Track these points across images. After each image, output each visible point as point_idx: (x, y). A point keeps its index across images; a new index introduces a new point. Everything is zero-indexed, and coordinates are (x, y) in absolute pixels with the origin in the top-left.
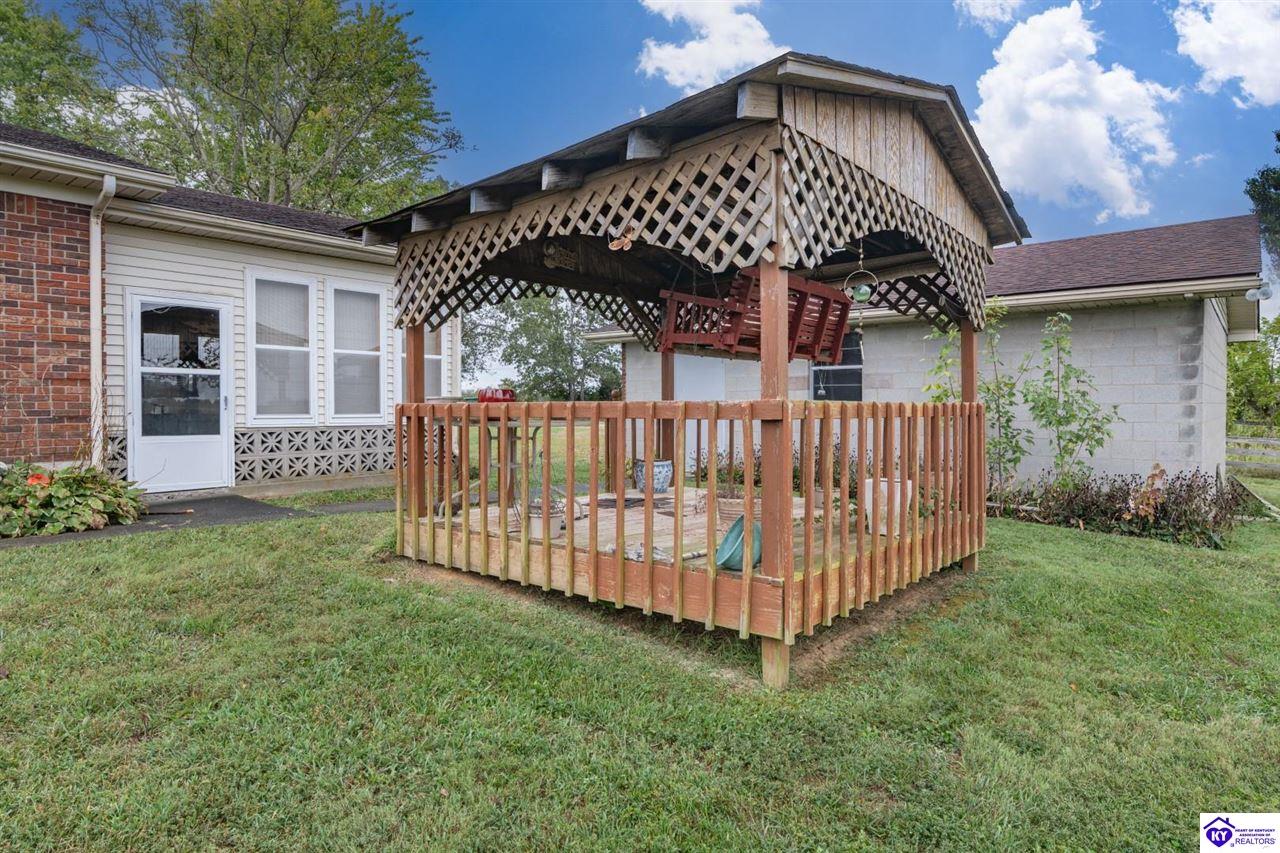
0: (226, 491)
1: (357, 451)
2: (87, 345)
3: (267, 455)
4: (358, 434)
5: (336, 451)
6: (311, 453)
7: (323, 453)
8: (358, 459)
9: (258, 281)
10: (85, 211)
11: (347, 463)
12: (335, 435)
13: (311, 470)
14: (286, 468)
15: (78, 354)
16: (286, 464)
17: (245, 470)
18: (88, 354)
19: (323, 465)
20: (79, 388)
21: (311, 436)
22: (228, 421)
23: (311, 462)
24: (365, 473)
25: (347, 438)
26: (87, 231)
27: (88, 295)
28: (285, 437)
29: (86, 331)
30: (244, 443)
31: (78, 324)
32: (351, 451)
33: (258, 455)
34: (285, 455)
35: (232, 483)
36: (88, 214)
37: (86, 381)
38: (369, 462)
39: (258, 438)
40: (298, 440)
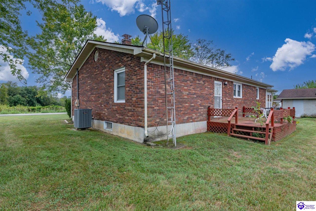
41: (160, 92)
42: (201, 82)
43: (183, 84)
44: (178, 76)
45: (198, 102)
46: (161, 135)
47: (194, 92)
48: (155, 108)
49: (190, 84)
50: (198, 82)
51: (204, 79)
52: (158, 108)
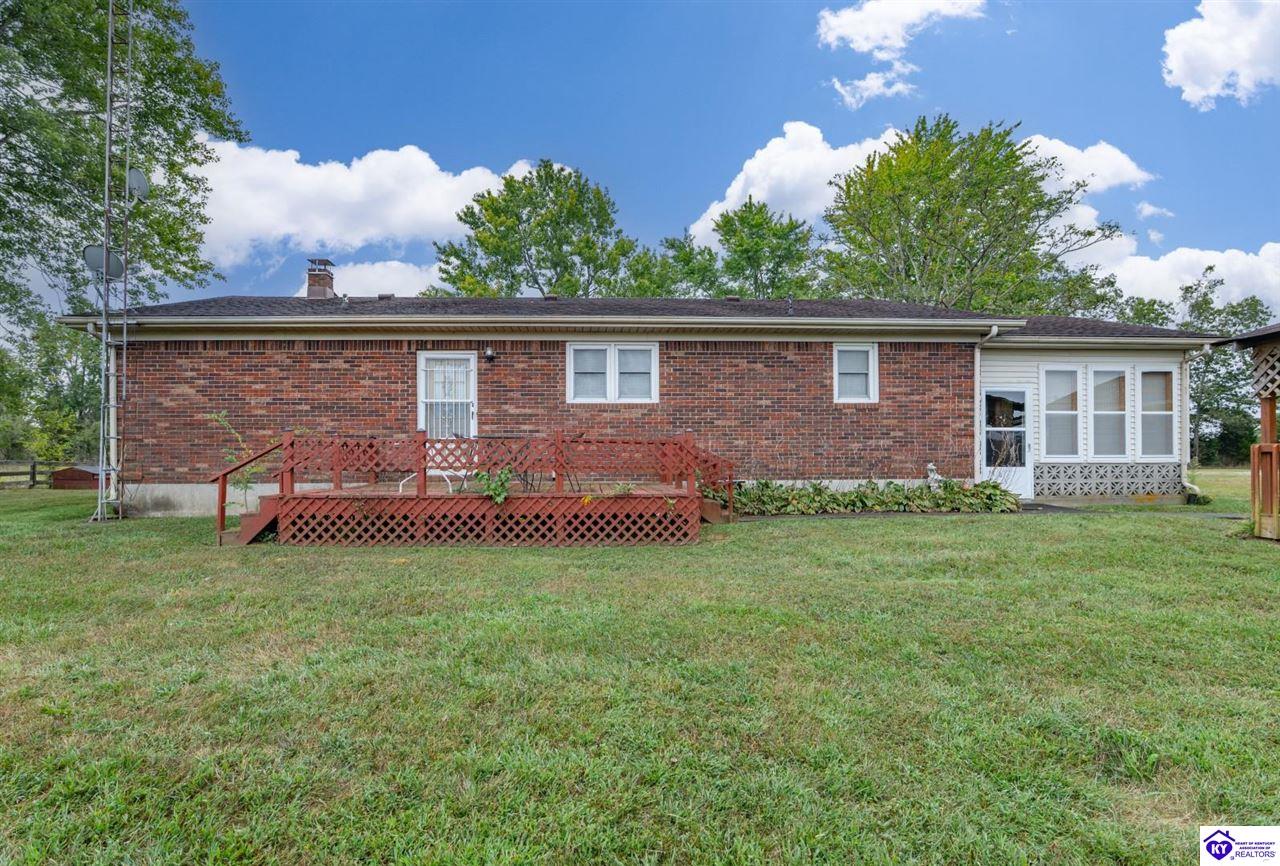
0: (1030, 502)
1: (1108, 481)
2: (972, 417)
3: (1052, 481)
4: (1109, 469)
5: (1094, 480)
6: (1078, 481)
7: (1085, 481)
8: (1109, 485)
9: (1047, 372)
10: (972, 346)
11: (1102, 488)
12: (1094, 469)
13: (1078, 492)
14: (1062, 489)
15: (968, 422)
16: (1062, 486)
17: (1039, 488)
18: (973, 422)
19: (1086, 489)
20: (969, 440)
21: (1078, 469)
22: (1030, 458)
23: (1078, 486)
24: (1114, 496)
25: (1102, 472)
26: (973, 357)
27: (973, 390)
28: (1062, 469)
29: (972, 410)
30: (1038, 471)
31: (968, 406)
32: (1104, 480)
33: (1046, 480)
34: (1062, 481)
35: (1033, 497)
36: (974, 347)
37: (972, 436)
38: (1117, 488)
39: (1046, 469)
40: (1070, 472)
41: (161, 404)
42: (340, 364)
43: (247, 379)
44: (228, 358)
45: (321, 425)
46: (164, 504)
47: (298, 395)
48: (146, 441)
49: (281, 375)
50: (316, 365)
51: (348, 353)
52: (154, 441)
